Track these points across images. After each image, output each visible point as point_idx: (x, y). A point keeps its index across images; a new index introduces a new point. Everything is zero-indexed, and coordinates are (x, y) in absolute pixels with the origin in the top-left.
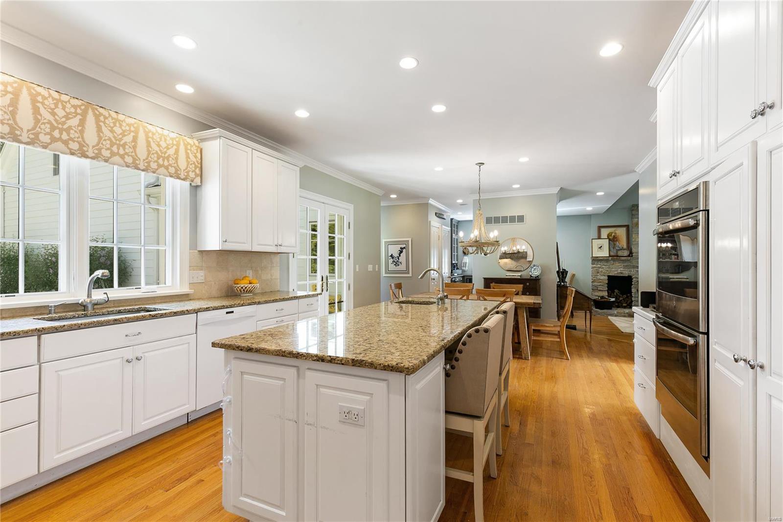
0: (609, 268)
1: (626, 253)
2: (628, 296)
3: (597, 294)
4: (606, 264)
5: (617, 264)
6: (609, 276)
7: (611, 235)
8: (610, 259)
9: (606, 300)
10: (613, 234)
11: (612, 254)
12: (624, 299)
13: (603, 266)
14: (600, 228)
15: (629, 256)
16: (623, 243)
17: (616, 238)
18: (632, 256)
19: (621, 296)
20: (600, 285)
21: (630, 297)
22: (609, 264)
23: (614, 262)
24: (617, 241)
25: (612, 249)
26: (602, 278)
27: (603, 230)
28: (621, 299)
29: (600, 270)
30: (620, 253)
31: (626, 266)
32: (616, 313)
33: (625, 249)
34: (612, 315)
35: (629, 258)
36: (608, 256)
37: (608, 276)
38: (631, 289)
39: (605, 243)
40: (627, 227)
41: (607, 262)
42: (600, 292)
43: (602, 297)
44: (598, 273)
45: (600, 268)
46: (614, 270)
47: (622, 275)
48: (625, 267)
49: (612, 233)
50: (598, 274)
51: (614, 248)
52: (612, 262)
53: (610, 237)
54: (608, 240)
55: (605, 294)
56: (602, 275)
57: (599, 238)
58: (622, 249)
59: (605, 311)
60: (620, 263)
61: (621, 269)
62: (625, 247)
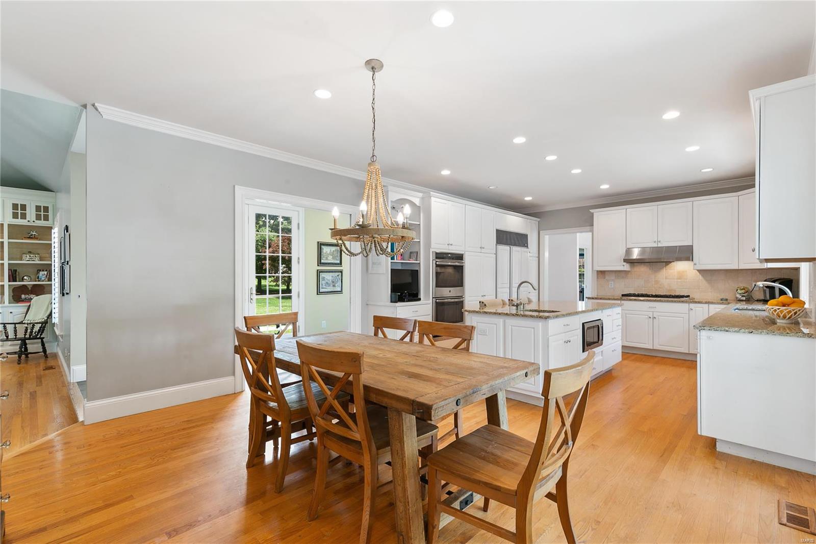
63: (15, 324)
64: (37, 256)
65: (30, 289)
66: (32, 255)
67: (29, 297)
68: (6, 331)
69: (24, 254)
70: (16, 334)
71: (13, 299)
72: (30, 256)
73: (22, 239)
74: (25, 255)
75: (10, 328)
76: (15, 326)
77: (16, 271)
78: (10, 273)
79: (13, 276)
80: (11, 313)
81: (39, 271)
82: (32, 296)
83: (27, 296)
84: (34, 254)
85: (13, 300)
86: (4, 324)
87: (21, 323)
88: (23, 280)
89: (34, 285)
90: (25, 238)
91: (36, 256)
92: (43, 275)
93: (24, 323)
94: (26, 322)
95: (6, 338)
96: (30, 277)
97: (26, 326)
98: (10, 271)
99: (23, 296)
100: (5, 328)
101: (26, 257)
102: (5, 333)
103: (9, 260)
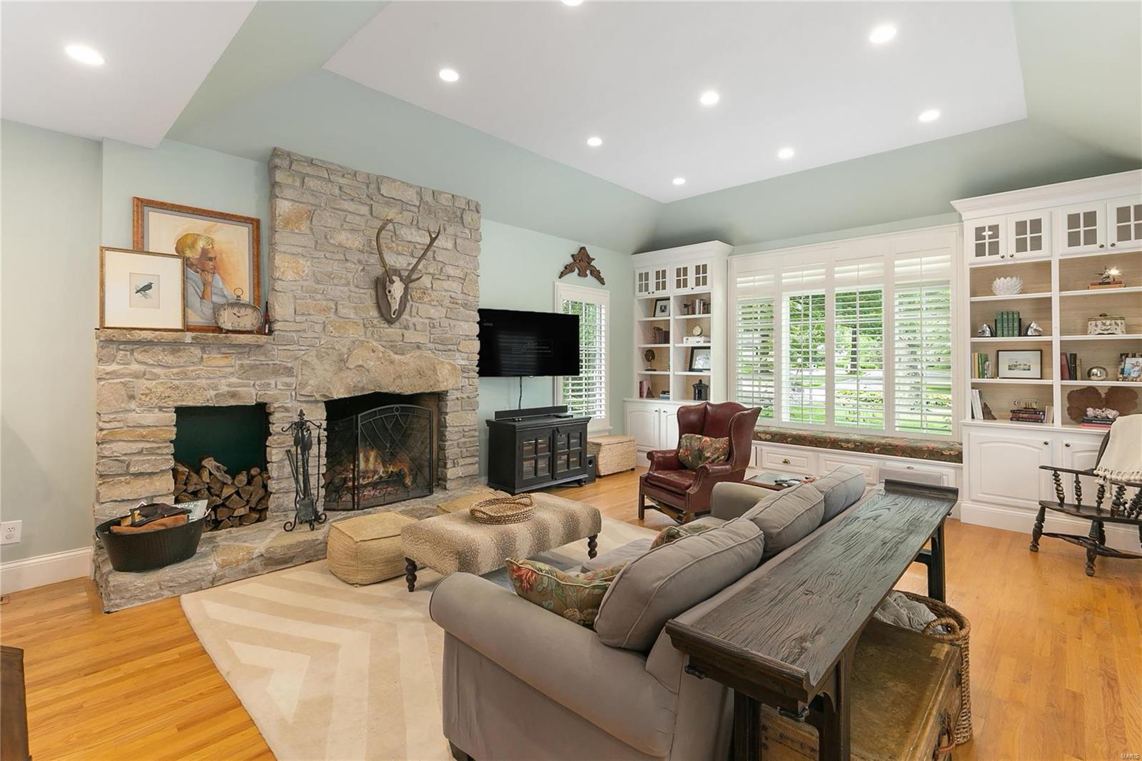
0: (184, 376)
1: (249, 319)
2: (253, 477)
3: (124, 491)
4: (170, 359)
5: (216, 360)
6: (182, 412)
7: (192, 246)
8: (188, 340)
9: (168, 521)
10: (201, 244)
11: (195, 319)
12: (237, 493)
13: (157, 370)
14: (142, 206)
15: (260, 331)
16: (239, 281)
17: (211, 259)
18: (271, 332)
19: (228, 479)
20: (140, 453)
21: (258, 480)
22: (182, 360)
23: (204, 351)
24: (214, 270)
25: (194, 299)
26: (151, 418)
27: (155, 219)
28: (227, 491)
29: (144, 384)
30: (227, 320)
31: (252, 367)
32: (215, 568)
33: (245, 306)
34: (197, 586)
35: (264, 339)
36: (180, 326)
37: (179, 411)
38: (262, 449)
39: (169, 274)
40: (255, 224)
41: (173, 352)
42: (141, 482)
43: (152, 510)
44: (132, 397)
45: (137, 376)
46: (203, 382)
47: (233, 403)
48: (245, 371)
49: (196, 237)
50: (133, 405)
51: (202, 298)
52: (197, 351)
53: (188, 254)
54: (179, 262)
55: (162, 488)
56: (150, 409)
57: (139, 246)
58: (237, 304)
59: (168, 573)
60: (226, 355)
61: (234, 380)
62: (246, 297)
63: (1077, 473)
64: (1119, 322)
65: (1103, 396)
66: (1108, 322)
67: (1104, 415)
68: (1059, 485)
69: (1090, 319)
70: (1079, 496)
71: (1070, 414)
72: (1104, 324)
73: (1088, 288)
74: (1094, 323)
75: (1067, 481)
76: (1077, 477)
77: (1074, 356)
78: (1065, 362)
79: (1070, 368)
80: (1067, 445)
81: (1124, 356)
82: (1111, 413)
83: (1098, 412)
84: (1111, 319)
85: (1069, 417)
86: (1056, 470)
87: (1089, 473)
88: (1089, 375)
89: (1113, 389)
90: (1092, 285)
91: (1116, 324)
92: (1134, 366)
93: (1097, 476)
94: (1101, 473)
95: (1059, 501)
96: (1104, 369)
97: (1101, 482)
98: (1064, 357)
99: (1090, 412)
100: (1056, 477)
101: (1096, 326)
102: (1057, 489)
103: (1062, 334)
